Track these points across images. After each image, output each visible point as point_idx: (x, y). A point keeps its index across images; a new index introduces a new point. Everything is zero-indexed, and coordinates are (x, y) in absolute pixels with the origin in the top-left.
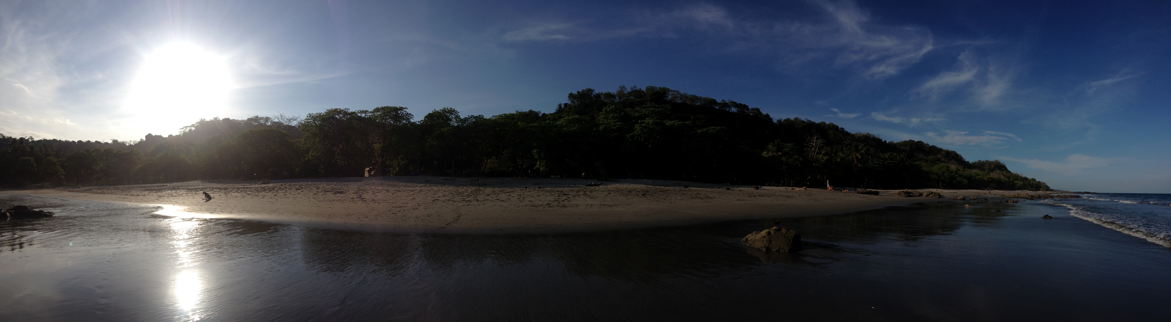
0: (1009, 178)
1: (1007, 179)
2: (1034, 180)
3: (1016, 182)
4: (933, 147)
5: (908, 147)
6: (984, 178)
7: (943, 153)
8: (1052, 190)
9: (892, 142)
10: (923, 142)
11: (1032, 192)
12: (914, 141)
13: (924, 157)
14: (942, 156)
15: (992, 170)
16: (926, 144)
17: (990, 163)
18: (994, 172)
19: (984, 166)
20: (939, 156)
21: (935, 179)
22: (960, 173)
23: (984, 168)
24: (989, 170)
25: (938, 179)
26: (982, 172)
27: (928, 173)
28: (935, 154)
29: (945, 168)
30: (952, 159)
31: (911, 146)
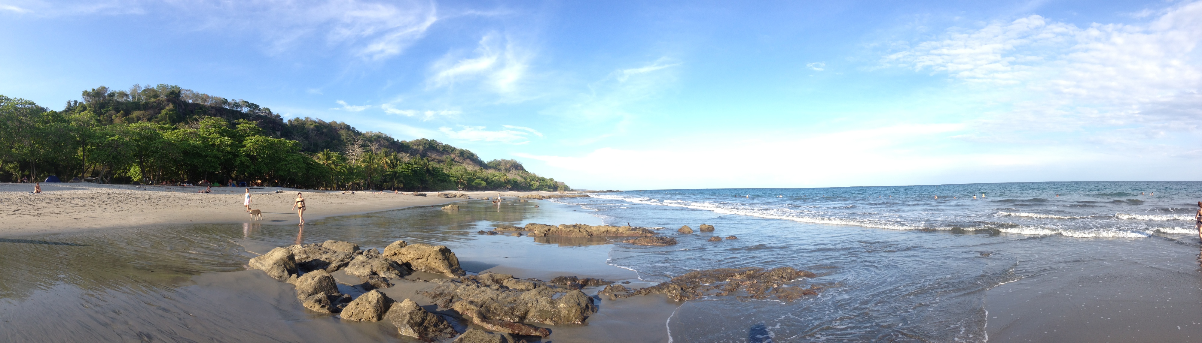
0: (525, 179)
1: (523, 180)
2: (551, 180)
3: (533, 182)
4: (446, 146)
5: (421, 147)
6: (501, 179)
7: (457, 152)
8: (572, 190)
9: (405, 141)
11: (549, 192)
12: (427, 140)
13: (438, 157)
15: (508, 170)
16: (440, 143)
17: (506, 162)
18: (510, 172)
19: (499, 165)
20: (453, 156)
21: (455, 181)
22: (478, 174)
23: (500, 167)
24: (506, 169)
25: (458, 182)
26: (498, 173)
27: (448, 176)
28: (449, 153)
29: (463, 170)
30: (466, 159)
31: (424, 145)
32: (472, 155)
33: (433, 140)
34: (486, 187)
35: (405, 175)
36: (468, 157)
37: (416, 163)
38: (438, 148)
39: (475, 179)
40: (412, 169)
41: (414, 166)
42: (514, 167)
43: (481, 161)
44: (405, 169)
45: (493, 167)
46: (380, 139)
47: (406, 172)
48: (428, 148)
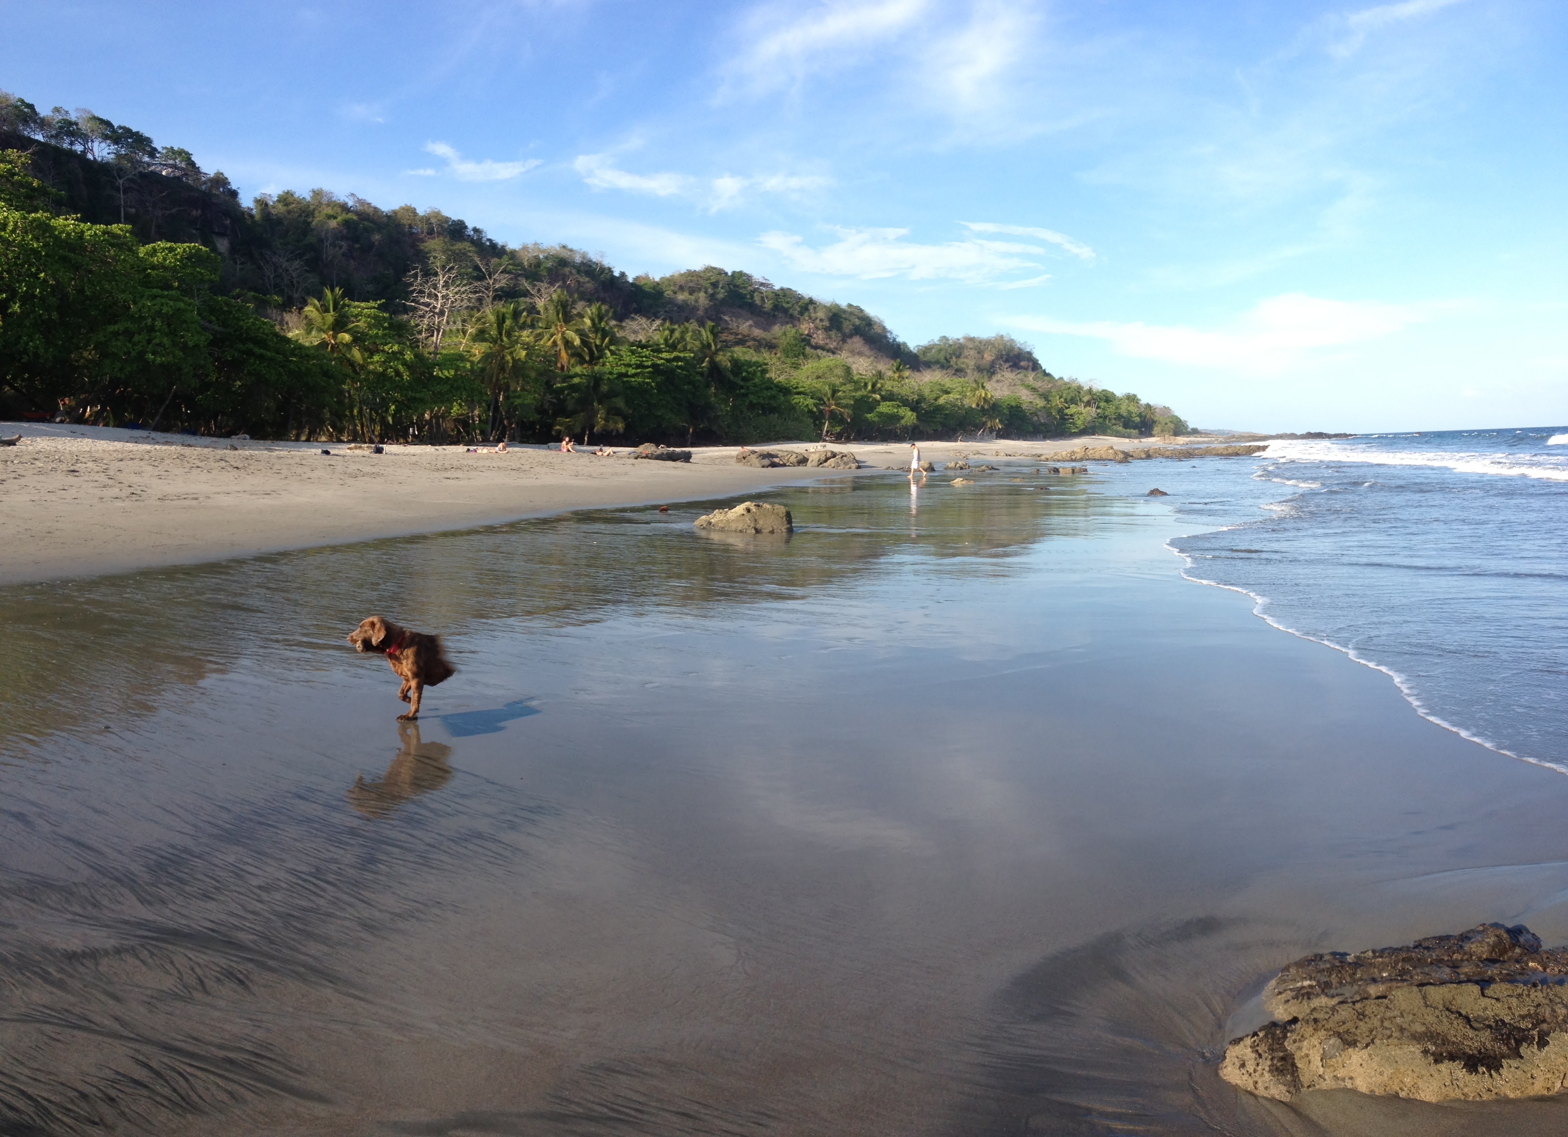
0: (1046, 397)
1: (1041, 403)
2: (1132, 399)
3: (1073, 409)
4: (786, 293)
5: (702, 295)
6: (966, 402)
7: (821, 314)
8: (1195, 432)
9: (647, 278)
10: (749, 277)
11: (1127, 440)
12: (721, 272)
13: (757, 332)
14: (817, 328)
15: (990, 371)
16: (762, 284)
17: (979, 346)
18: (995, 378)
19: (958, 357)
20: (805, 327)
21: (810, 411)
22: (888, 386)
23: (961, 363)
24: (979, 369)
25: (821, 411)
26: (956, 380)
27: (785, 391)
28: (792, 319)
29: (839, 372)
30: (851, 336)
31: (710, 291)
32: (868, 322)
33: (741, 274)
34: (915, 428)
35: (632, 388)
36: (857, 331)
37: (673, 347)
38: (758, 302)
39: (877, 403)
40: (654, 366)
41: (664, 355)
42: (1007, 361)
43: (899, 345)
44: (629, 365)
45: (937, 362)
46: (567, 270)
47: (634, 376)
48: (723, 302)
